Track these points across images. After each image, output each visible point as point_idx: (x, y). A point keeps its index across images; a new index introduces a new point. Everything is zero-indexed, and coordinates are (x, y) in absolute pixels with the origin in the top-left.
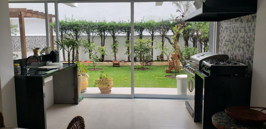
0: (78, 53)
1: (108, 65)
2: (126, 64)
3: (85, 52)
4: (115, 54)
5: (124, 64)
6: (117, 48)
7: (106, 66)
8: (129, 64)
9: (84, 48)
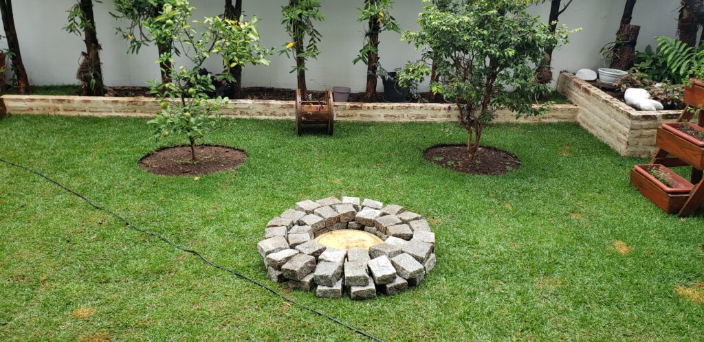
0: (98, 47)
1: (263, 117)
2: (360, 112)
3: (136, 46)
4: (300, 61)
5: (350, 112)
6: (316, 25)
7: (258, 121)
8: (376, 113)
9: (129, 22)
